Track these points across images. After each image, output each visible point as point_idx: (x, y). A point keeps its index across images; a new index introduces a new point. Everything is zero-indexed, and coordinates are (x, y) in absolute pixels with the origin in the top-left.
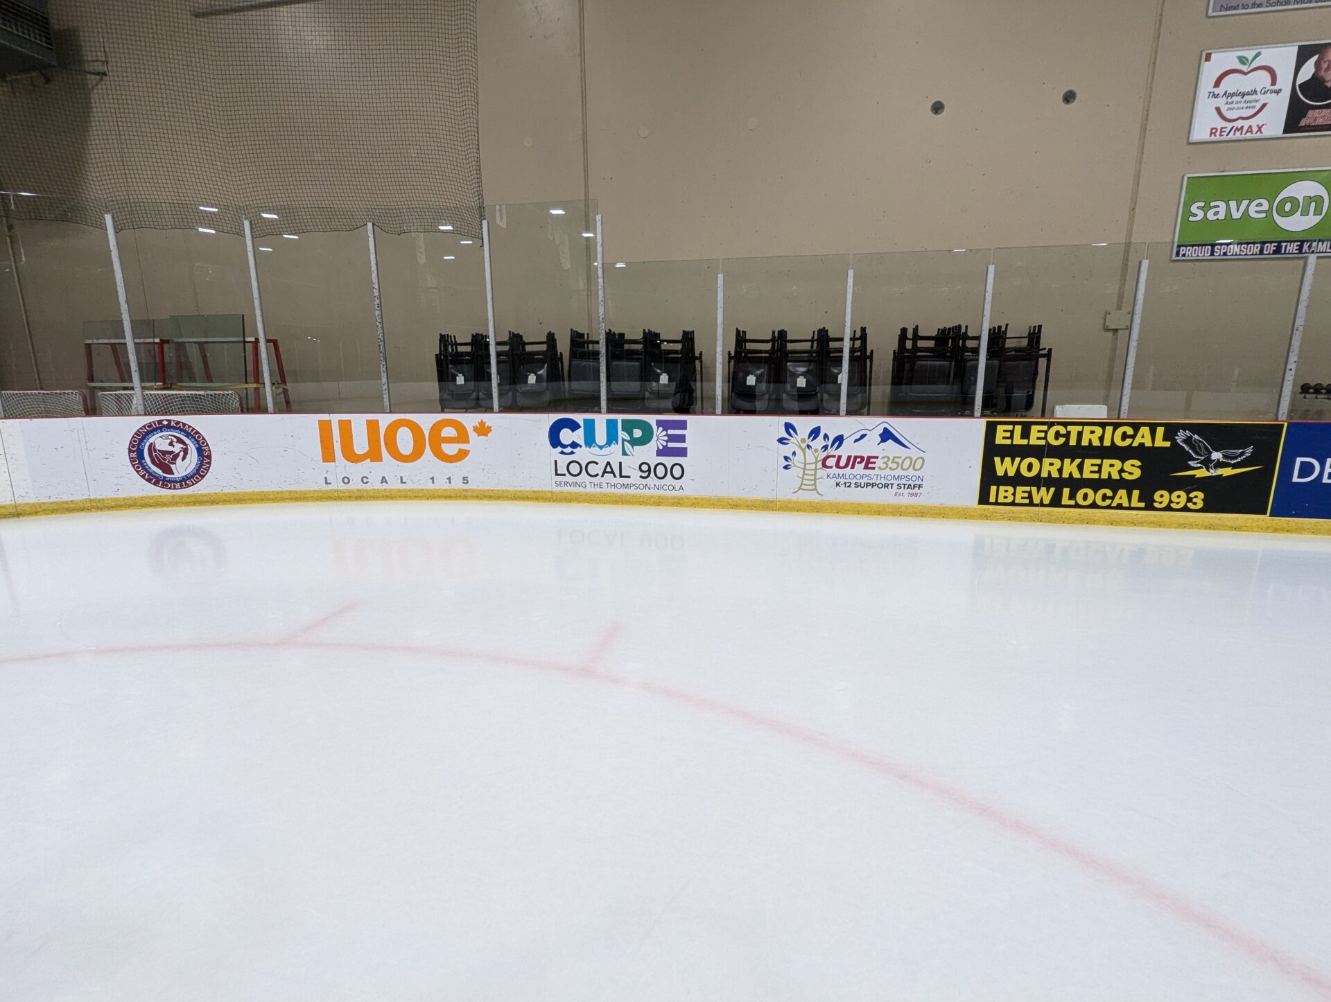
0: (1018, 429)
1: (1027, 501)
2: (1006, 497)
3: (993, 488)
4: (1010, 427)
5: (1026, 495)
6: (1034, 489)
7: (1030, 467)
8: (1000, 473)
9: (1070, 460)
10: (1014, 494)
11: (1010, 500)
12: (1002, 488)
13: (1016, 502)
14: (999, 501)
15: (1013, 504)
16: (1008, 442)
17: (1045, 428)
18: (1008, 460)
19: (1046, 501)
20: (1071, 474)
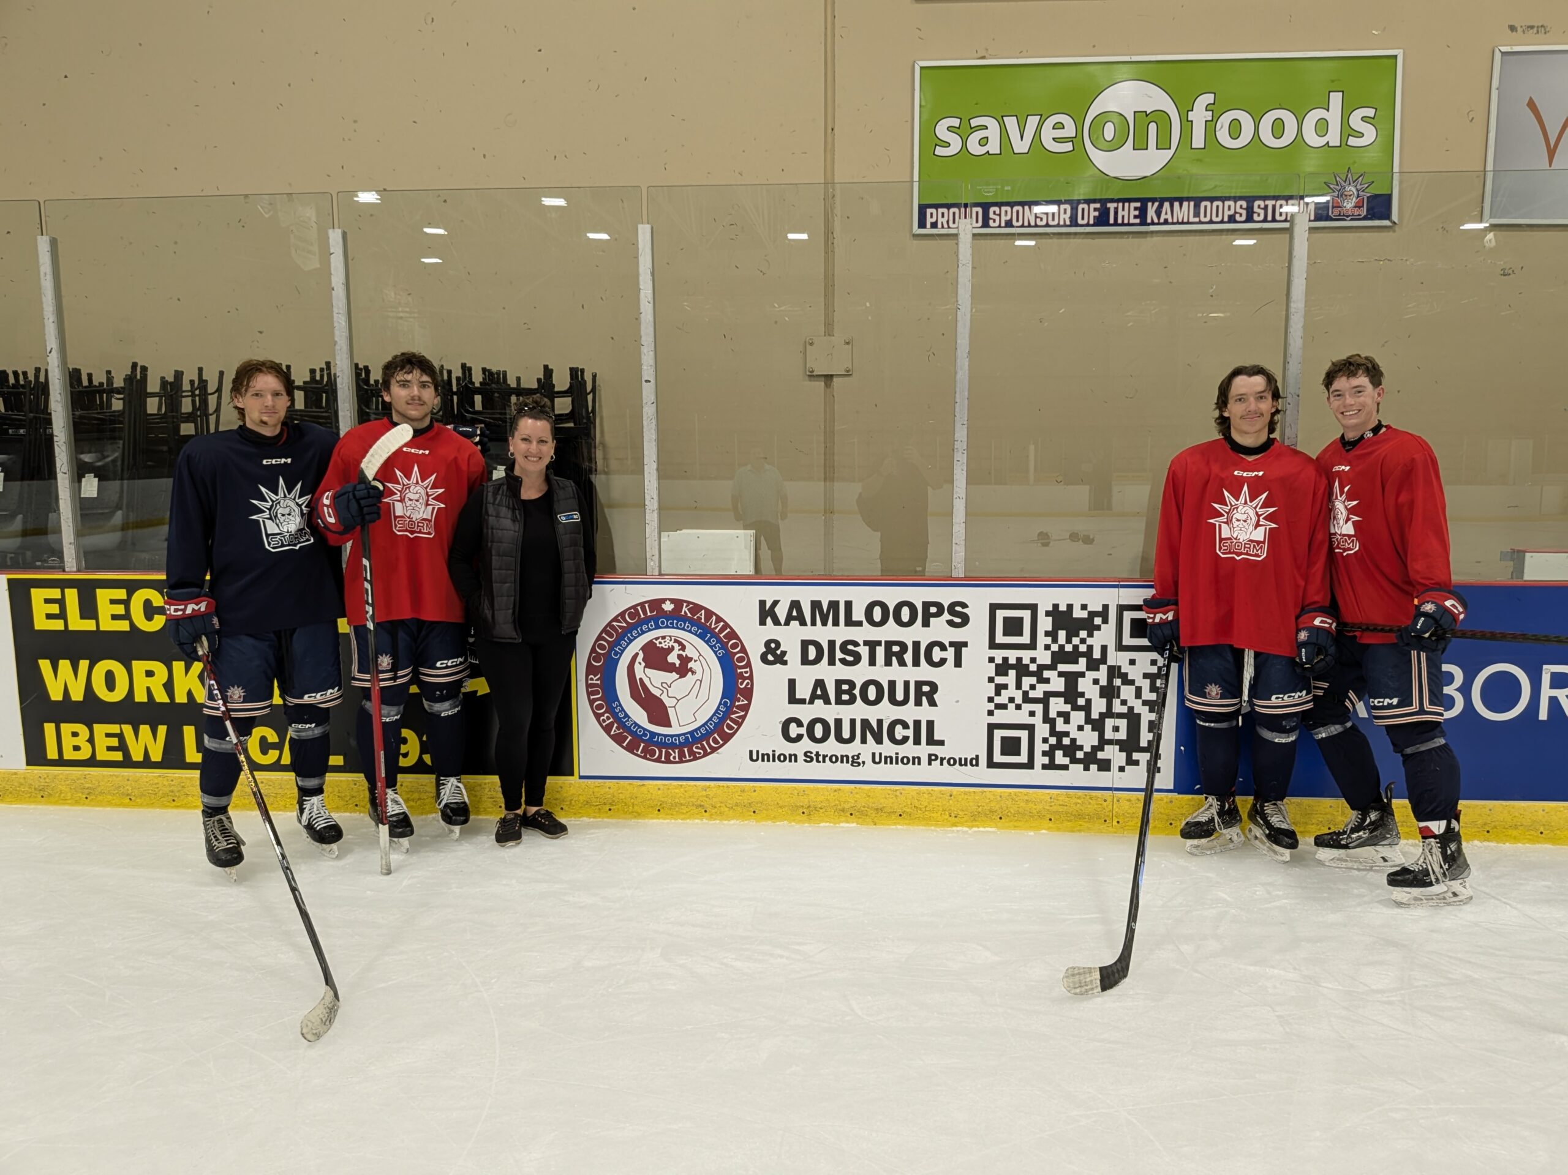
0: (72, 595)
1: (118, 756)
2: (77, 748)
3: (49, 728)
4: (55, 593)
5: (115, 742)
6: (127, 729)
7: (110, 681)
8: (56, 695)
9: (183, 663)
10: (91, 740)
11: (85, 754)
12: (67, 728)
13: (99, 757)
14: (66, 757)
15: (92, 762)
16: (58, 625)
17: (121, 594)
18: (65, 665)
19: (156, 756)
20: (190, 694)
